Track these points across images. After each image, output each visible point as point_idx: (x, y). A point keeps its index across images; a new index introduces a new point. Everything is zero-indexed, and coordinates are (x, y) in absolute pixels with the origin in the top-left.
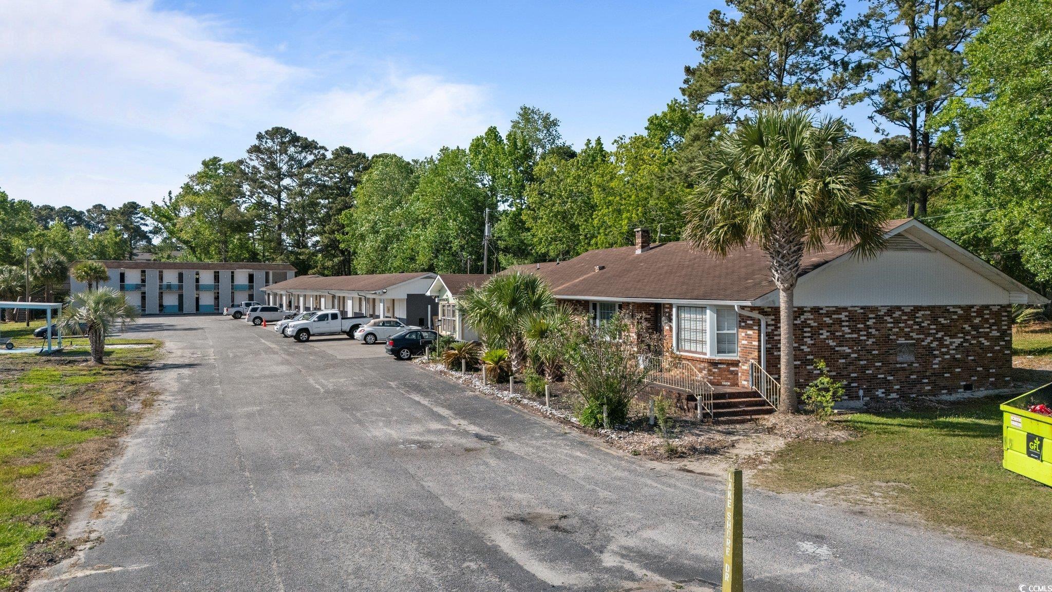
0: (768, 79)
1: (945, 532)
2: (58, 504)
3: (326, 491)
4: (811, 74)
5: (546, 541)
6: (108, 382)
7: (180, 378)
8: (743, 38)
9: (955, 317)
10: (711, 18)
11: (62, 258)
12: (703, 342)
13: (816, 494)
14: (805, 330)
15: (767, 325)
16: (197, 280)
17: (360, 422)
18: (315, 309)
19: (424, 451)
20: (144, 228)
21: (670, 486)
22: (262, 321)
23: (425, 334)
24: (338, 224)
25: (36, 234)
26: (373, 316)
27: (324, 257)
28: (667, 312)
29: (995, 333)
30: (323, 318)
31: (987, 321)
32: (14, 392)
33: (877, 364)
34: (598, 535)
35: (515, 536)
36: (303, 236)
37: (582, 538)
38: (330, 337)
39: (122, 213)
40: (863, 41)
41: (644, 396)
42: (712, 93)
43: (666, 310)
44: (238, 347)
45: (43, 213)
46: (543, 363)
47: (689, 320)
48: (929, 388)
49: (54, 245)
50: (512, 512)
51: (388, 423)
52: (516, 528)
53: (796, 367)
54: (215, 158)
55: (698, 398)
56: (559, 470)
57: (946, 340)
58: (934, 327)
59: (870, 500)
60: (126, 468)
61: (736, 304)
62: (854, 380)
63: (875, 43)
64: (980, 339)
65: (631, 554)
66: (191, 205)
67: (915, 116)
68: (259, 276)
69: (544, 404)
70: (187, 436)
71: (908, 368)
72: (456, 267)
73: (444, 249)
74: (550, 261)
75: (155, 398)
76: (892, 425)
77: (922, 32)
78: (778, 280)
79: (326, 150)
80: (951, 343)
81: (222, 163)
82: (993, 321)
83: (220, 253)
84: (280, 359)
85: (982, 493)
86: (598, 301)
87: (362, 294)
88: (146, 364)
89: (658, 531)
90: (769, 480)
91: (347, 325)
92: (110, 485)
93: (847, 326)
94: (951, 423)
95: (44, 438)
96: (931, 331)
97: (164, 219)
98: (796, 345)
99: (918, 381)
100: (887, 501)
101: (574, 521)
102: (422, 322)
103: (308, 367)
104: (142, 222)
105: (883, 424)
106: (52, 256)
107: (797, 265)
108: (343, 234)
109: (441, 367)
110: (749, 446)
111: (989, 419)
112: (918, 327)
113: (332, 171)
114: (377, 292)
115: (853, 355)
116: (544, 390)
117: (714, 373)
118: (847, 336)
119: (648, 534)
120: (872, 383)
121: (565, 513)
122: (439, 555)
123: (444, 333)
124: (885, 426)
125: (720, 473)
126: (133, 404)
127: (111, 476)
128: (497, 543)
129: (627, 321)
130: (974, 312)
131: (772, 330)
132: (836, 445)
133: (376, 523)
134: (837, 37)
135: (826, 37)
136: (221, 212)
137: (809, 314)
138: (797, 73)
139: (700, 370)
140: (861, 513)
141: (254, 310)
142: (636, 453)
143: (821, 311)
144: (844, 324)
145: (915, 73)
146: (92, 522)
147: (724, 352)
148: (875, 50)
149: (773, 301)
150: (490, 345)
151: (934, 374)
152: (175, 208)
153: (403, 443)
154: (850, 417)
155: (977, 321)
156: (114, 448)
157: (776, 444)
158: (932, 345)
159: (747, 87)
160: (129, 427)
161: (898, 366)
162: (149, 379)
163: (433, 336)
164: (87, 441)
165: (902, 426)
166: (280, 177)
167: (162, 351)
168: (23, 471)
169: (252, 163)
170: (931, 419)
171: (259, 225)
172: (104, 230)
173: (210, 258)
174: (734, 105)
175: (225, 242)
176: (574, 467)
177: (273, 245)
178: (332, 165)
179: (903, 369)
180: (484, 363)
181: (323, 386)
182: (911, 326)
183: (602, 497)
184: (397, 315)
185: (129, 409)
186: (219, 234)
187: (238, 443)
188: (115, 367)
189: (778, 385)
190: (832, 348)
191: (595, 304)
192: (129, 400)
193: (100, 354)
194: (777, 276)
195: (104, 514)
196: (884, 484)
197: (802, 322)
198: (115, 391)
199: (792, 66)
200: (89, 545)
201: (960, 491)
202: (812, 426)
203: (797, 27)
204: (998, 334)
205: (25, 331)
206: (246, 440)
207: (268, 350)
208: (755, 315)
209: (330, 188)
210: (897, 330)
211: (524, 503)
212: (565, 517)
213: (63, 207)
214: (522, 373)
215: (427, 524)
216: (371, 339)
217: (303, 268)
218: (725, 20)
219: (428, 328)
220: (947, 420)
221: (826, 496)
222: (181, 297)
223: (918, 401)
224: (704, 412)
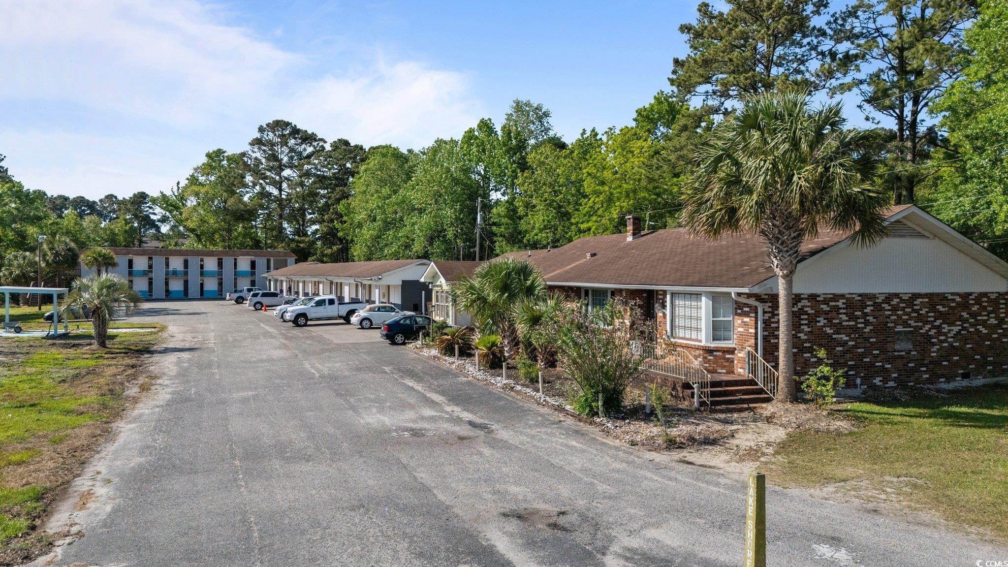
0: (754, 70)
1: (968, 534)
2: (43, 494)
3: (316, 482)
4: (799, 65)
5: (545, 541)
6: (110, 365)
7: (179, 361)
8: (731, 30)
9: (954, 304)
10: (700, 10)
11: (73, 245)
12: (698, 329)
13: (825, 489)
14: (802, 317)
15: (764, 312)
16: (202, 267)
17: (353, 408)
18: (314, 294)
19: (415, 438)
20: (153, 217)
21: (670, 479)
22: (262, 306)
23: (418, 319)
24: (336, 213)
25: (50, 222)
26: (369, 301)
27: (324, 244)
28: (660, 299)
29: (993, 321)
30: (320, 303)
31: (985, 308)
32: (17, 375)
33: (875, 352)
34: (599, 535)
35: (511, 535)
36: (303, 225)
37: (582, 537)
38: (327, 321)
39: (132, 203)
40: (851, 32)
41: (639, 383)
42: (700, 83)
43: (660, 297)
44: (239, 331)
45: (58, 202)
46: (535, 349)
47: (683, 307)
48: (927, 376)
49: (68, 233)
50: (508, 507)
51: (381, 410)
52: (513, 525)
53: (795, 355)
54: (219, 150)
55: (695, 386)
56: (555, 461)
57: (944, 328)
58: (932, 314)
59: (883, 496)
60: (116, 455)
61: (733, 291)
62: (851, 368)
63: (862, 34)
64: (978, 327)
65: (636, 557)
66: (197, 195)
67: (902, 105)
68: (261, 262)
69: (538, 391)
70: (181, 422)
71: (906, 356)
72: (450, 253)
73: (438, 236)
74: (542, 248)
75: (153, 382)
76: (894, 415)
77: (909, 23)
78: (777, 267)
79: (325, 142)
80: (949, 331)
81: (226, 154)
82: (991, 309)
83: (224, 241)
84: (278, 343)
85: (1000, 490)
86: (590, 288)
87: (358, 280)
88: (148, 348)
89: (663, 531)
90: (774, 474)
91: (344, 310)
92: (99, 473)
93: (844, 313)
94: (955, 413)
95: (39, 422)
96: (929, 319)
97: (170, 208)
98: (793, 332)
99: (916, 370)
100: (902, 498)
101: (573, 518)
102: (416, 308)
103: (305, 351)
104: (151, 211)
105: (885, 414)
106: (64, 242)
107: (797, 251)
108: (341, 222)
109: (434, 352)
110: (749, 436)
111: (993, 408)
112: (916, 315)
113: (331, 163)
114: (373, 278)
115: (850, 343)
116: (538, 377)
117: (709, 360)
118: (844, 323)
119: (652, 533)
120: (870, 371)
121: (563, 509)
122: (432, 556)
123: (437, 319)
124: (887, 416)
125: (721, 465)
126: (131, 388)
127: (101, 463)
128: (492, 542)
129: (620, 307)
130: (973, 299)
131: (769, 317)
132: (839, 436)
133: (366, 519)
134: (825, 28)
135: (814, 28)
136: (225, 202)
137: (806, 301)
138: (783, 64)
139: (696, 357)
140: (875, 511)
141: (255, 295)
142: (633, 444)
143: (818, 299)
144: (841, 311)
145: (902, 64)
146: (75, 514)
147: (720, 340)
148: (862, 41)
149: (771, 288)
150: (482, 331)
151: (931, 362)
152: (182, 198)
153: (396, 431)
154: (849, 406)
155: (975, 308)
156: (106, 433)
157: (777, 434)
158: (930, 333)
159: (734, 78)
160: (125, 412)
161: (896, 354)
162: (150, 363)
163: (427, 322)
164: (80, 426)
165: (905, 415)
166: (281, 168)
167: (165, 335)
168: (13, 458)
169: (254, 155)
170: (932, 408)
171: (261, 214)
172: (115, 218)
173: (214, 245)
174: (721, 96)
175: (229, 231)
176: (570, 458)
177: (274, 233)
178: (331, 157)
179: (901, 357)
180: (477, 348)
181: (318, 370)
182: (908, 314)
183: (601, 492)
184: (392, 300)
185: (127, 393)
186: (223, 223)
187: (231, 430)
188: (117, 351)
189: (776, 373)
190: (829, 336)
191: (587, 291)
192: (127, 384)
193: (103, 338)
194: (776, 262)
195: (87, 505)
196: (895, 480)
197: (799, 309)
198: (115, 375)
199: (779, 57)
200: (68, 540)
201: (977, 486)
202: (813, 416)
203: (786, 19)
204: (996, 322)
205: (36, 315)
206: (238, 426)
207: (266, 334)
208: (752, 302)
209: (329, 178)
210: (895, 317)
211: (520, 497)
212: (563, 513)
213: (77, 197)
214: (514, 359)
215: (419, 520)
216: (366, 324)
217: (302, 255)
218: (713, 12)
219: (422, 313)
220: (950, 409)
221: (836, 492)
222: (186, 283)
223: (917, 389)
224: (701, 400)
